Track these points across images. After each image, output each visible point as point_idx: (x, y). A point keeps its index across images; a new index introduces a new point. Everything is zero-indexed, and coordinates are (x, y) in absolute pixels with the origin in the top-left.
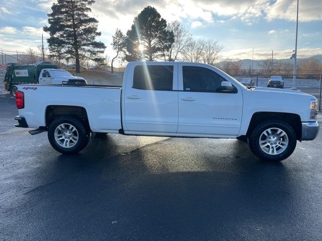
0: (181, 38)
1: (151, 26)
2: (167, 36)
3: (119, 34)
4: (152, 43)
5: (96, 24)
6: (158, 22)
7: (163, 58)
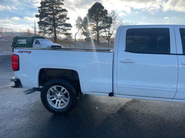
0: (116, 21)
1: (98, 14)
2: (108, 20)
3: (80, 19)
4: (99, 24)
5: (66, 12)
6: (103, 12)
7: (105, 33)
